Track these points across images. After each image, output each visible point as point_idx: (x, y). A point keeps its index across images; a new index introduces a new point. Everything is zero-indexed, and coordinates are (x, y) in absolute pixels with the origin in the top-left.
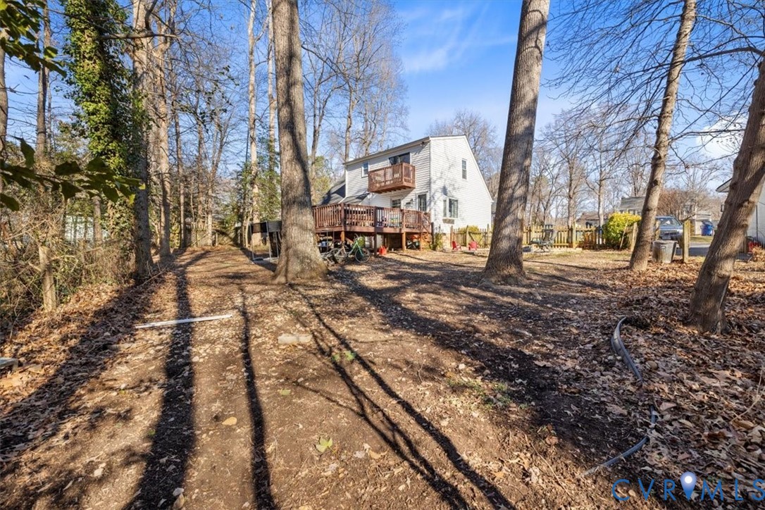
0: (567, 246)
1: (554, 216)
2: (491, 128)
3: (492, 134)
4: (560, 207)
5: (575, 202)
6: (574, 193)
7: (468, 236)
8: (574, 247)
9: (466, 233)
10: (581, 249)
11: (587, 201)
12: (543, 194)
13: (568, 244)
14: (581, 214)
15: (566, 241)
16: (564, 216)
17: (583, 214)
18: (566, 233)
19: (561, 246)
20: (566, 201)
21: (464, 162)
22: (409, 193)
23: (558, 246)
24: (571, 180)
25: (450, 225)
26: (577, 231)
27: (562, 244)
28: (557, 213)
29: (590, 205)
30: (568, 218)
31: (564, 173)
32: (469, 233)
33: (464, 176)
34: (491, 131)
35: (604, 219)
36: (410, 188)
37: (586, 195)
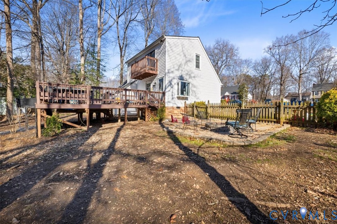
0: (275, 122)
1: (272, 95)
2: (235, 48)
3: (236, 51)
4: (276, 90)
5: (284, 87)
6: (284, 82)
7: (195, 108)
8: (282, 123)
9: (194, 106)
10: (289, 126)
11: (291, 87)
12: (266, 83)
13: (275, 120)
14: (287, 94)
15: (273, 117)
16: (278, 95)
17: (289, 94)
18: (273, 110)
19: (268, 122)
20: (279, 87)
21: (198, 57)
22: (154, 79)
23: (265, 121)
24: (282, 75)
25: (184, 101)
26: (285, 108)
27: (270, 119)
28: (274, 93)
29: (293, 89)
30: (280, 95)
31: (278, 71)
32: (196, 107)
33: (198, 66)
34: (236, 50)
35: (302, 96)
36: (155, 74)
37: (291, 84)
